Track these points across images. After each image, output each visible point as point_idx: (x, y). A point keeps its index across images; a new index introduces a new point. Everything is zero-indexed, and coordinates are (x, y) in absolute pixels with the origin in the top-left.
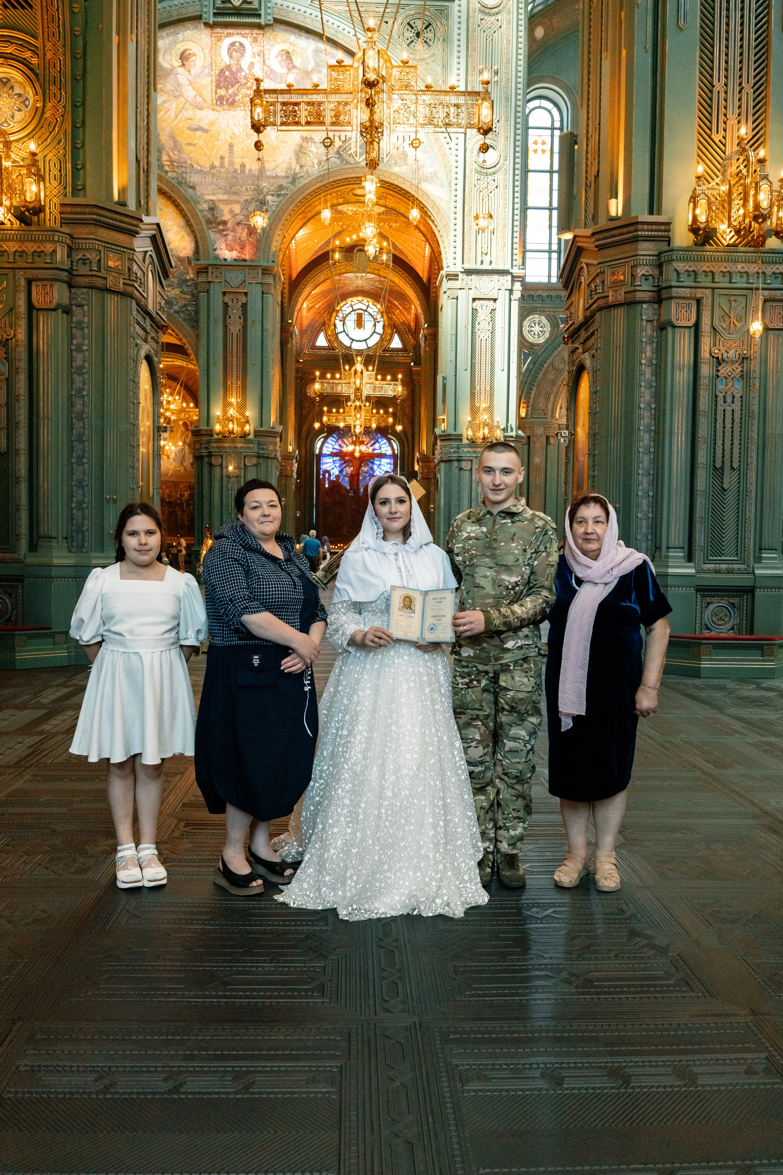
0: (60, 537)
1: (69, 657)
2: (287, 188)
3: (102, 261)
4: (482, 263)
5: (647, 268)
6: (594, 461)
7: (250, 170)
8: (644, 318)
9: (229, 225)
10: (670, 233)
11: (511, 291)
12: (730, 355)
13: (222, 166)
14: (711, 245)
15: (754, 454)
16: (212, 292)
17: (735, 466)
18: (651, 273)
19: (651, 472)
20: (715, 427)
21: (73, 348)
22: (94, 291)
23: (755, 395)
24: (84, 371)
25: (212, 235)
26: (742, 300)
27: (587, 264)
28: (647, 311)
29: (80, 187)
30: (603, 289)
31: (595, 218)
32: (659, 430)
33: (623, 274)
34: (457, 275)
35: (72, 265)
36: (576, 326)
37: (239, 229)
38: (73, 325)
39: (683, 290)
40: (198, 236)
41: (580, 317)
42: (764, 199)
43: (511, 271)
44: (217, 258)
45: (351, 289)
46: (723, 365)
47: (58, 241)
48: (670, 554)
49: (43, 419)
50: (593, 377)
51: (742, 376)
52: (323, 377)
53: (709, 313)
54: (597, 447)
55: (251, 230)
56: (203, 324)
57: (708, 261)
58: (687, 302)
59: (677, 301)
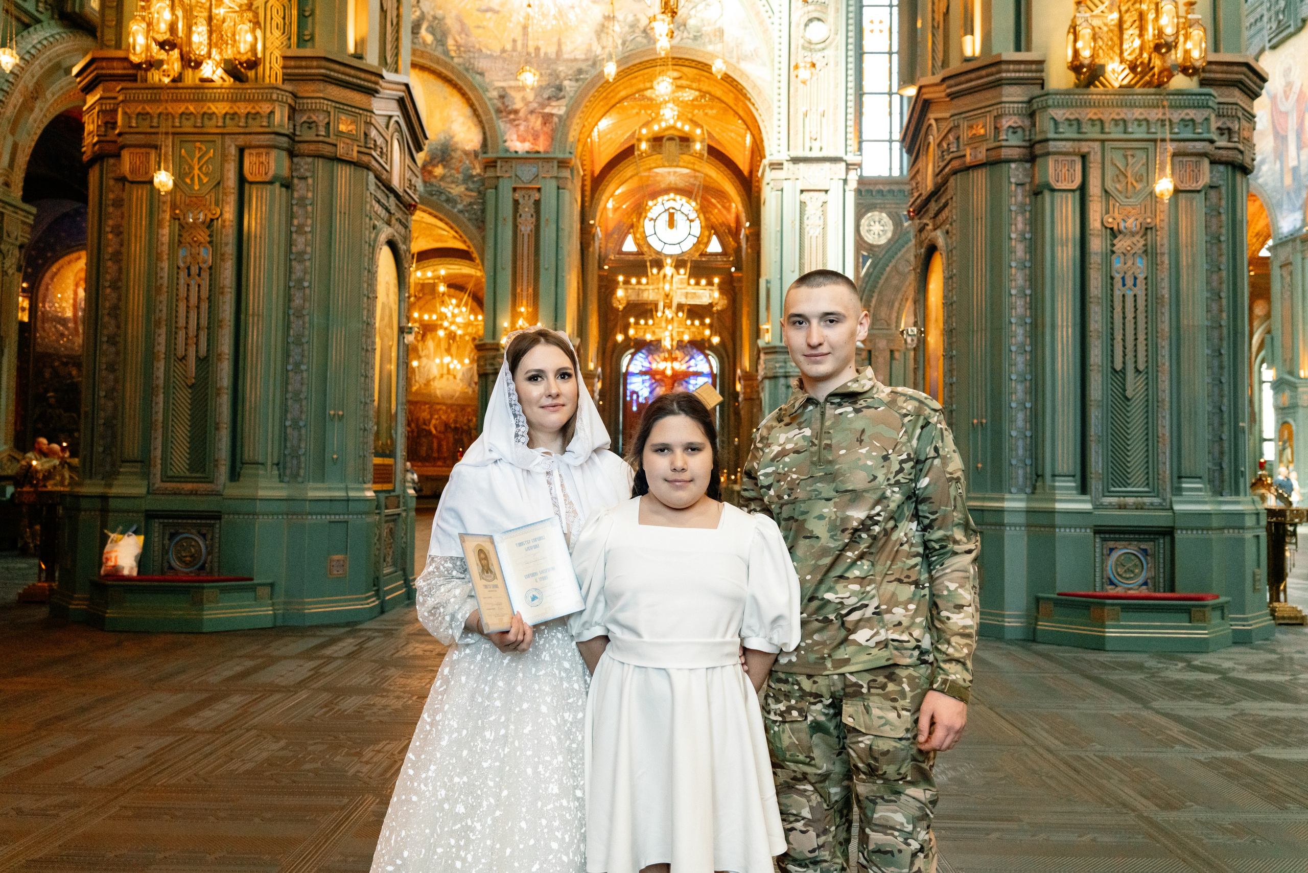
0: (269, 463)
1: (275, 615)
2: (587, 72)
3: (332, 125)
4: (811, 149)
5: (1015, 118)
6: (951, 365)
7: (546, 54)
8: (1013, 180)
9: (521, 114)
10: (1044, 74)
11: (845, 181)
12: (1128, 225)
13: (514, 49)
14: (1096, 86)
15: (1165, 352)
16: (500, 187)
17: (1141, 367)
18: (1020, 123)
19: (1028, 377)
20: (1112, 318)
21: (293, 229)
22: (321, 160)
23: (1164, 275)
24: (307, 257)
25: (502, 125)
26: (1141, 155)
27: (936, 120)
28: (1016, 172)
29: (307, 38)
30: (958, 147)
31: (945, 64)
32: (1036, 320)
33: (984, 126)
34: (782, 164)
35: (294, 129)
36: (923, 197)
37: (532, 118)
38: (294, 202)
39: (1064, 143)
40: (487, 127)
41: (929, 183)
42: (1168, 24)
43: (845, 158)
44: (507, 150)
45: (663, 186)
46: (1120, 237)
47: (277, 100)
48: (1057, 484)
49: (253, 316)
50: (948, 259)
51: (1146, 251)
52: (627, 282)
53: (1099, 172)
54: (954, 346)
55: (547, 119)
56: (490, 225)
57: (1095, 106)
58: (1069, 158)
59: (1056, 157)
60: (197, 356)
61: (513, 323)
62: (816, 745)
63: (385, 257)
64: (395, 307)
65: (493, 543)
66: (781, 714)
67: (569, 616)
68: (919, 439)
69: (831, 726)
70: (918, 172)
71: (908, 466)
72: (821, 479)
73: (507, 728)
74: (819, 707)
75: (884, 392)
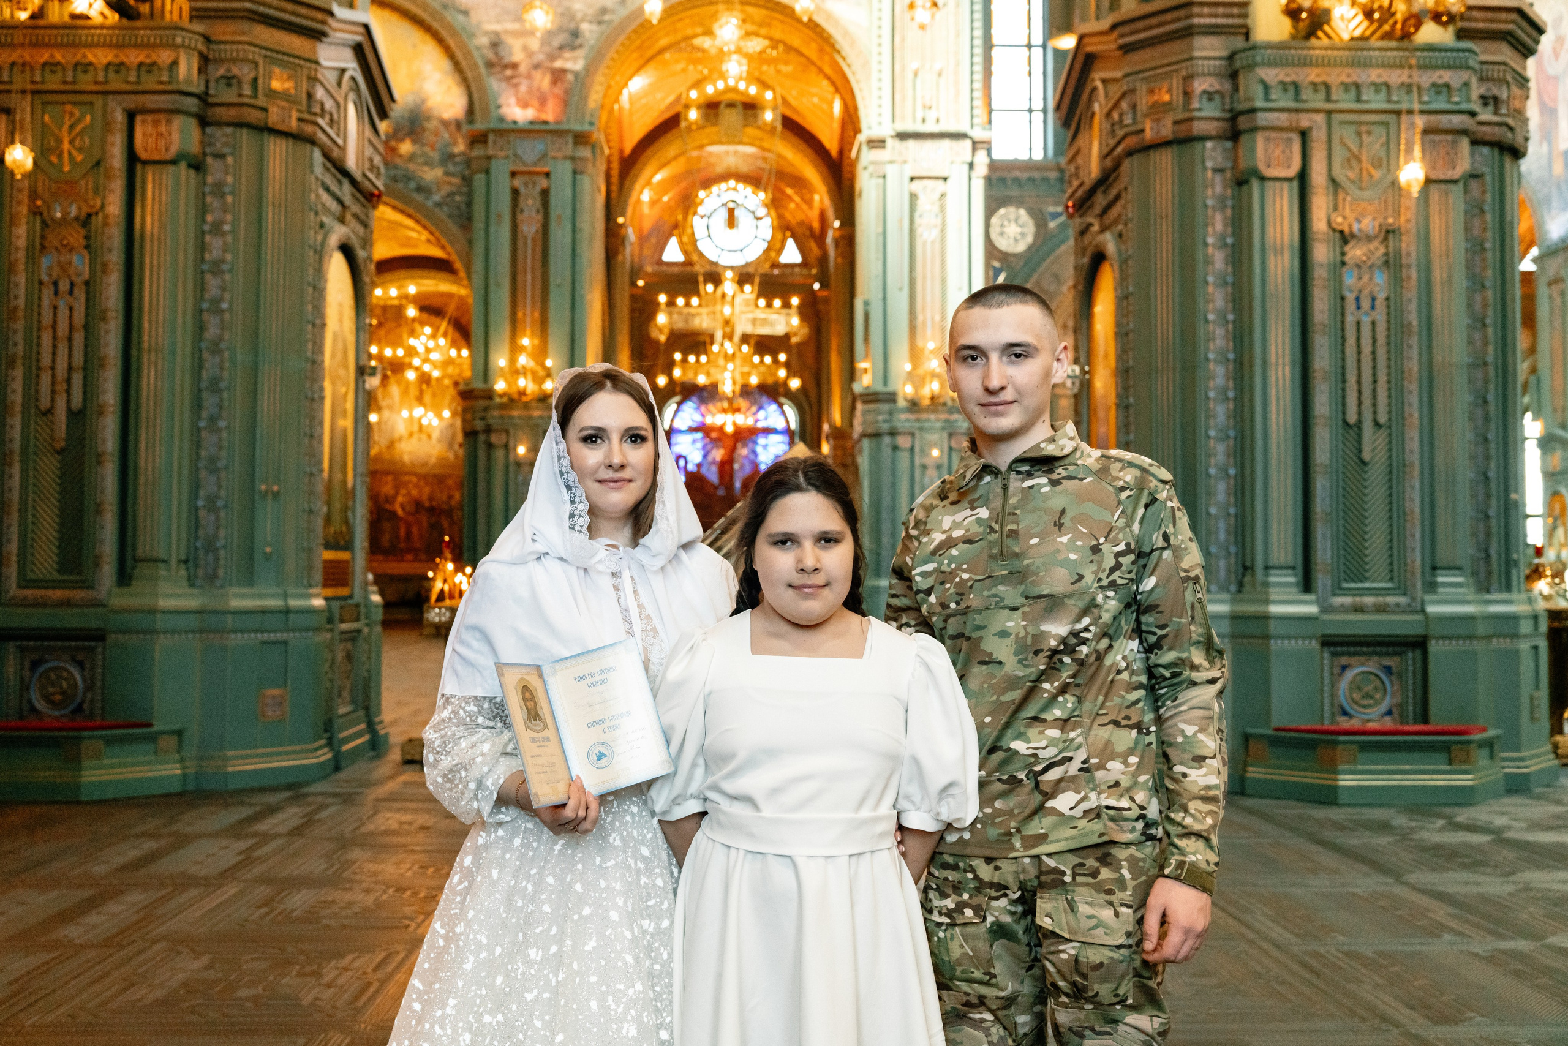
0: (174, 560)
1: (184, 776)
2: (613, 12)
3: (260, 81)
4: (924, 121)
5: (1211, 80)
6: (1127, 417)
8: (1209, 164)
9: (522, 69)
11: (971, 166)
12: (1363, 226)
14: (1319, 38)
15: (1414, 399)
16: (493, 171)
17: (1383, 419)
18: (1217, 86)
19: (1232, 434)
20: (1344, 353)
21: (207, 228)
22: (245, 133)
23: (1411, 295)
24: (225, 267)
25: (494, 84)
26: (1379, 131)
27: (1104, 81)
28: (1213, 154)
30: (1134, 118)
31: (1115, 4)
32: (1242, 358)
33: (1170, 91)
34: (883, 141)
35: (207, 87)
36: (1087, 187)
37: (537, 75)
38: (207, 189)
39: (1276, 115)
40: (473, 88)
41: (1094, 169)
43: (970, 133)
44: (502, 119)
45: (719, 169)
46: (1352, 243)
47: (183, 46)
48: (1272, 579)
49: (149, 352)
50: (1121, 271)
51: (1386, 263)
52: (671, 303)
53: (1324, 154)
54: (1131, 391)
55: (558, 75)
56: (479, 223)
57: (1317, 65)
58: (1285, 135)
59: (1266, 134)
60: (69, 409)
61: (513, 361)
62: (999, 957)
63: (337, 269)
64: (351, 338)
65: (541, 676)
66: (949, 914)
67: (650, 783)
68: (1141, 522)
69: (1019, 929)
70: (1078, 152)
71: (1126, 560)
72: (1003, 580)
73: (561, 943)
74: (1003, 902)
75: (1091, 456)
